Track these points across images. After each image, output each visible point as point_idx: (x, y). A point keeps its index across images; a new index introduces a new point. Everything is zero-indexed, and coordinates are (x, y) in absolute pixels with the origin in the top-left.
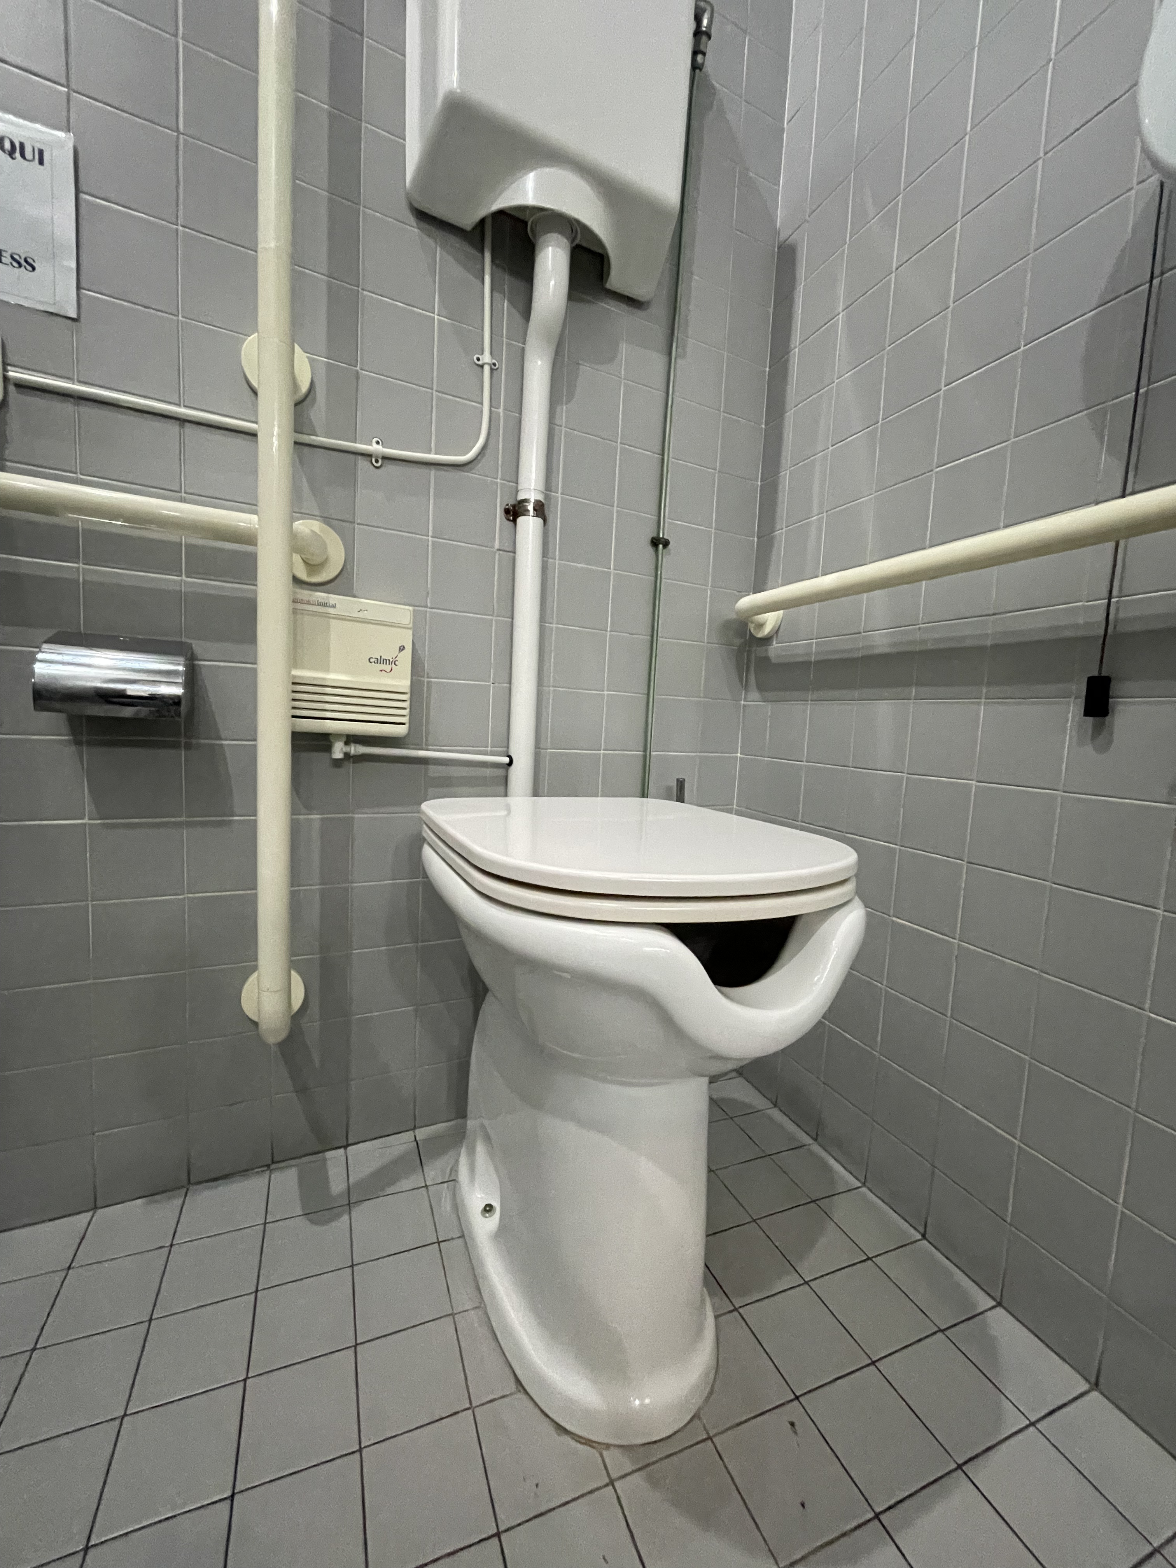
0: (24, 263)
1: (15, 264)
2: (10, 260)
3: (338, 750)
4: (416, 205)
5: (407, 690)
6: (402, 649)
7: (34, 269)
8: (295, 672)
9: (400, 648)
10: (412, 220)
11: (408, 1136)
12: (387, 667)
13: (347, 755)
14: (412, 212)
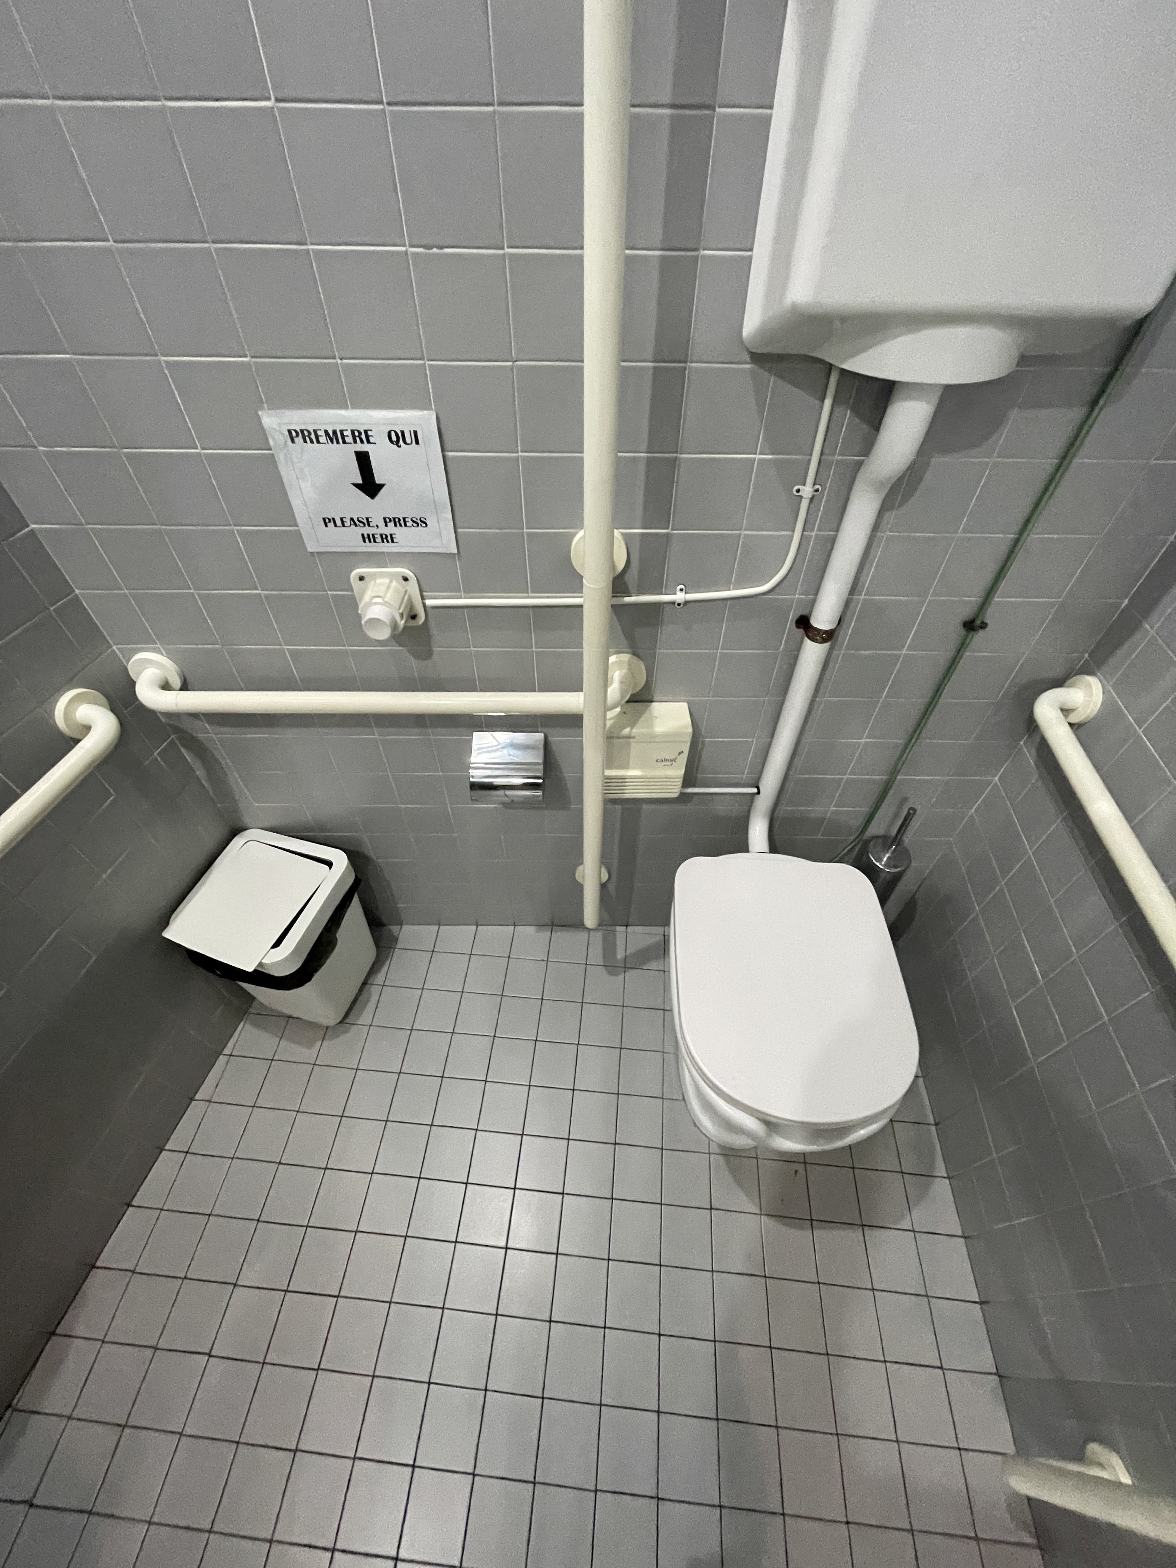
0: (419, 523)
1: (414, 524)
2: (411, 523)
5: (682, 775)
6: (681, 752)
7: (426, 524)
8: (606, 773)
11: (660, 930)
12: (669, 764)
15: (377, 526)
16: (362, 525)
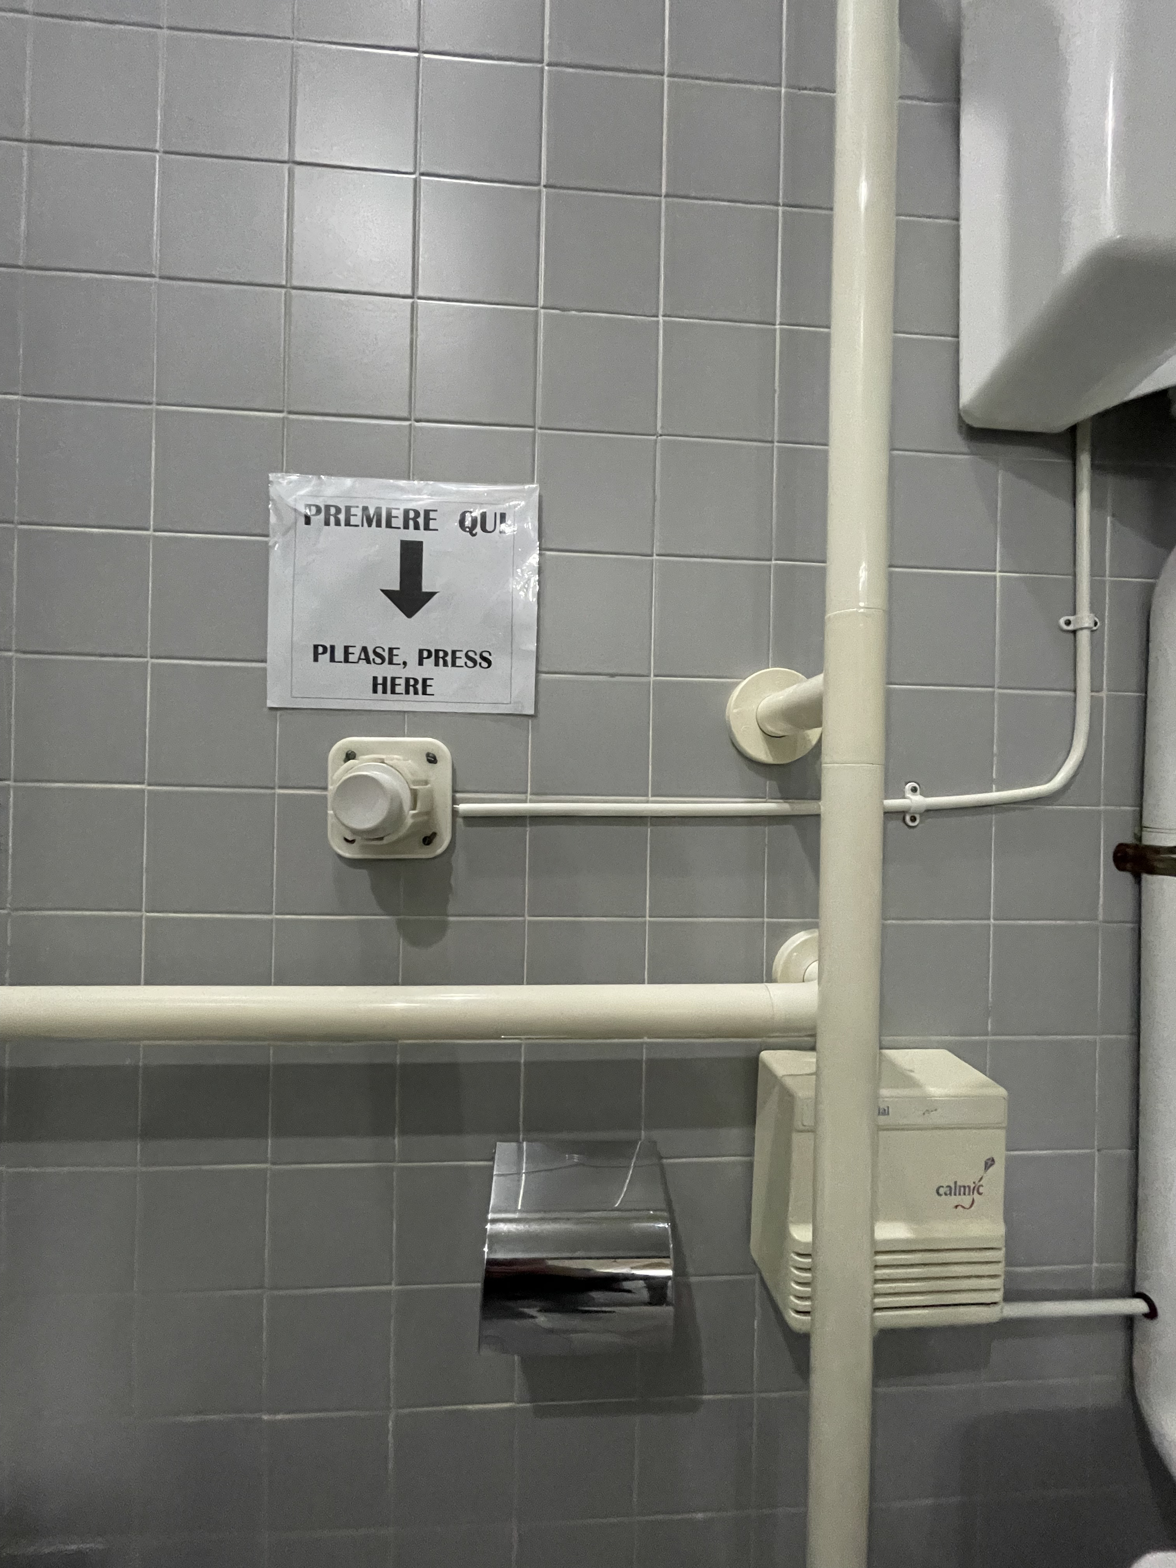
0: (479, 660)
1: (470, 664)
2: (464, 659)
4: (969, 421)
5: (1001, 1244)
6: (990, 1163)
7: (489, 663)
9: (986, 1163)
10: (961, 444)
12: (966, 1200)
14: (960, 432)
15: (405, 663)
16: (378, 660)
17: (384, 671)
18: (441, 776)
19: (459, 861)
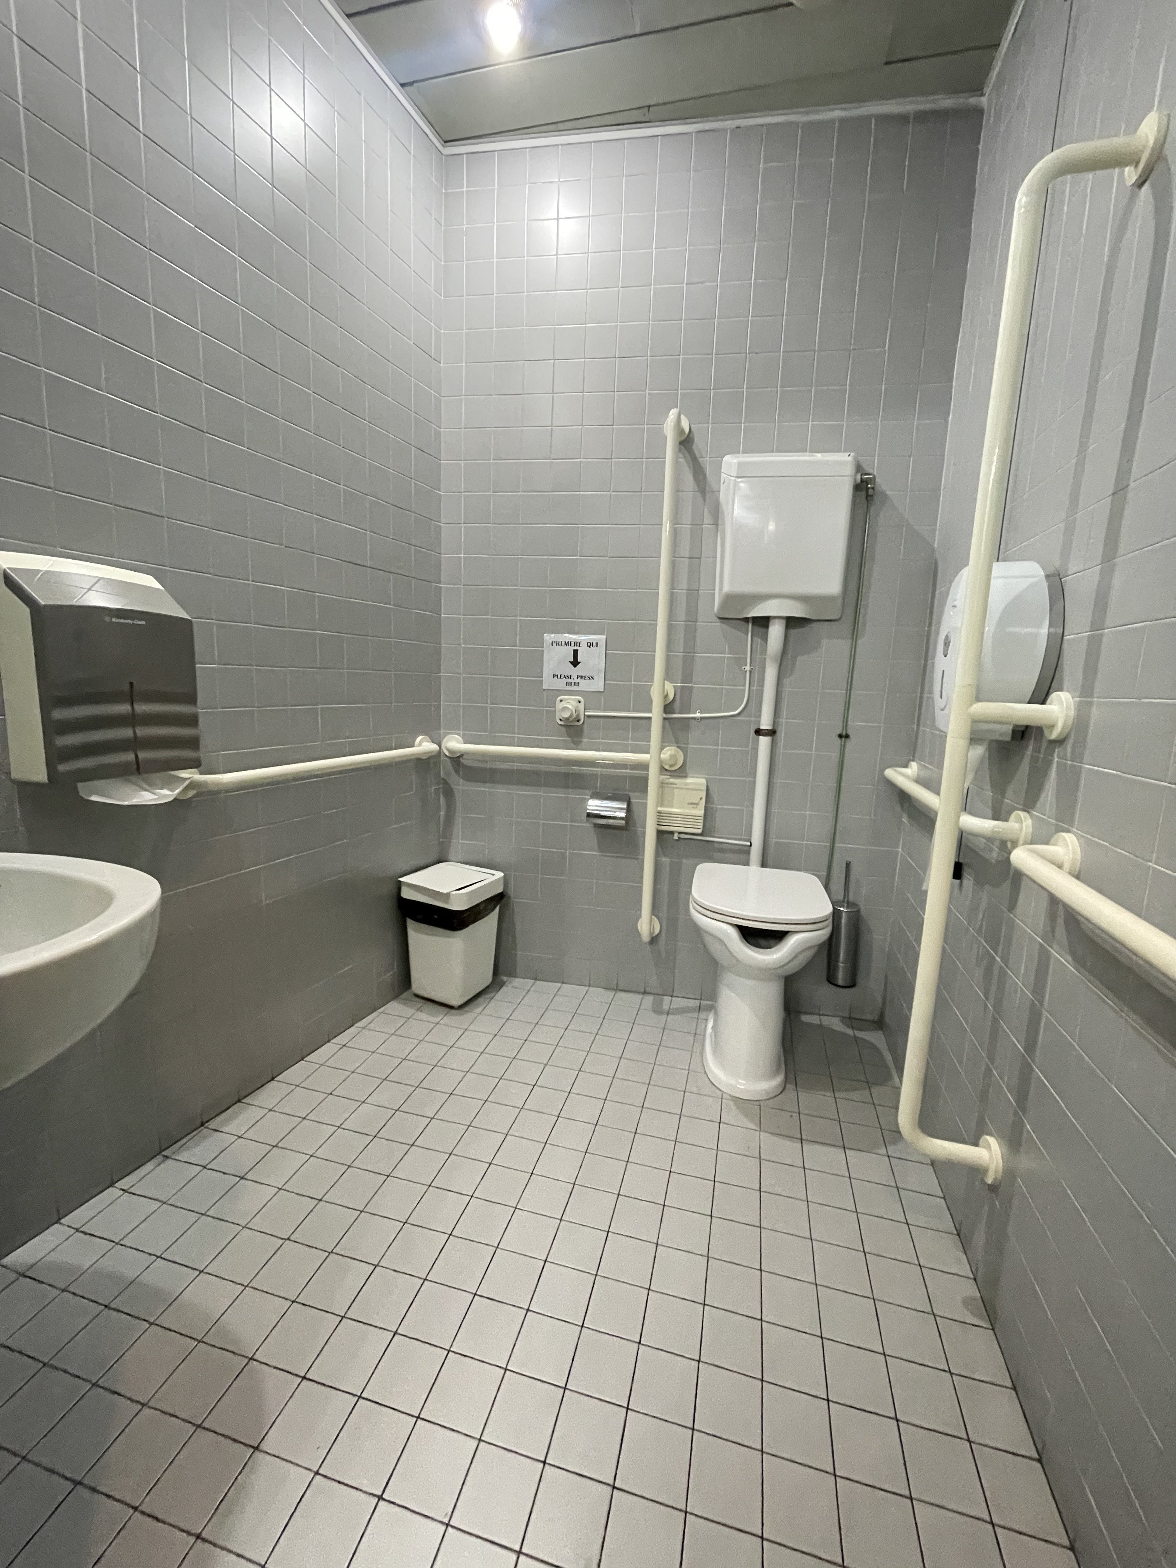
3: (676, 837)
4: (719, 616)
5: (702, 815)
6: (701, 799)
8: (659, 809)
10: (718, 620)
11: (698, 1002)
12: (695, 806)
13: (679, 838)
15: (574, 679)
16: (568, 678)
17: (569, 680)
18: (581, 707)
19: (585, 726)
